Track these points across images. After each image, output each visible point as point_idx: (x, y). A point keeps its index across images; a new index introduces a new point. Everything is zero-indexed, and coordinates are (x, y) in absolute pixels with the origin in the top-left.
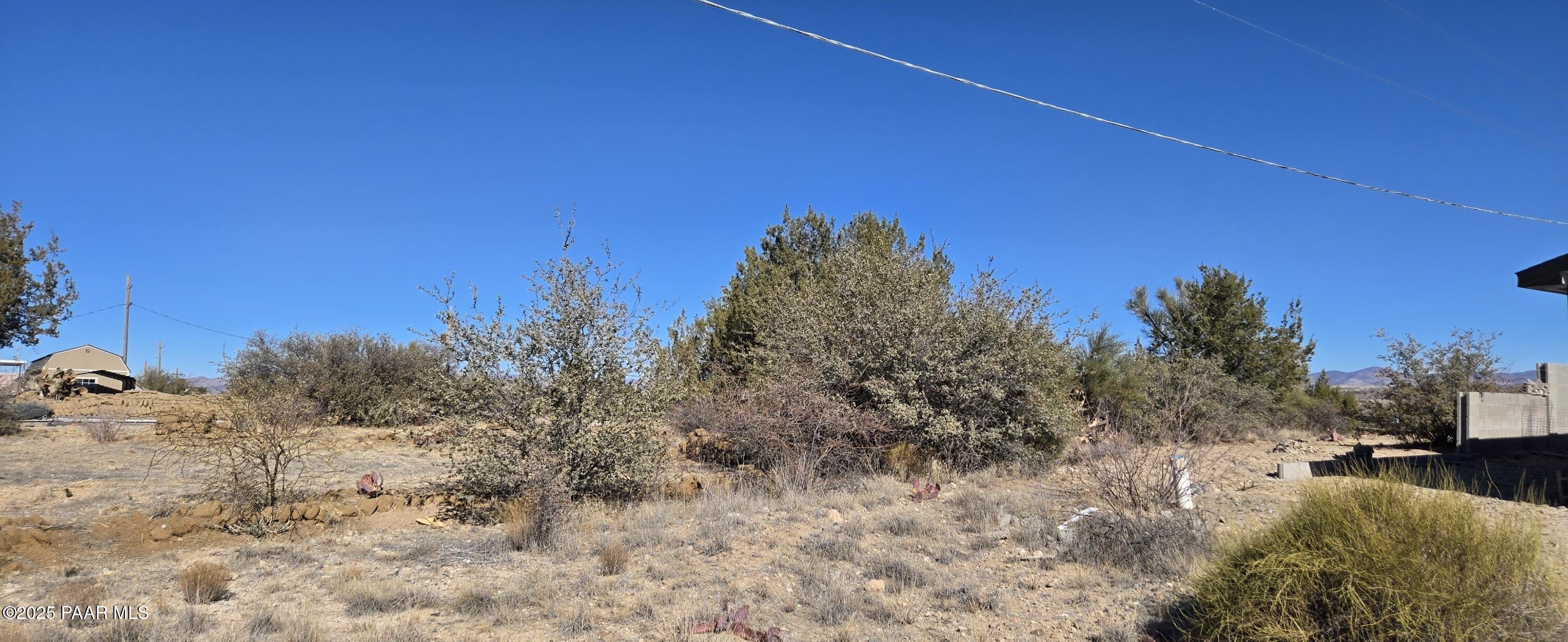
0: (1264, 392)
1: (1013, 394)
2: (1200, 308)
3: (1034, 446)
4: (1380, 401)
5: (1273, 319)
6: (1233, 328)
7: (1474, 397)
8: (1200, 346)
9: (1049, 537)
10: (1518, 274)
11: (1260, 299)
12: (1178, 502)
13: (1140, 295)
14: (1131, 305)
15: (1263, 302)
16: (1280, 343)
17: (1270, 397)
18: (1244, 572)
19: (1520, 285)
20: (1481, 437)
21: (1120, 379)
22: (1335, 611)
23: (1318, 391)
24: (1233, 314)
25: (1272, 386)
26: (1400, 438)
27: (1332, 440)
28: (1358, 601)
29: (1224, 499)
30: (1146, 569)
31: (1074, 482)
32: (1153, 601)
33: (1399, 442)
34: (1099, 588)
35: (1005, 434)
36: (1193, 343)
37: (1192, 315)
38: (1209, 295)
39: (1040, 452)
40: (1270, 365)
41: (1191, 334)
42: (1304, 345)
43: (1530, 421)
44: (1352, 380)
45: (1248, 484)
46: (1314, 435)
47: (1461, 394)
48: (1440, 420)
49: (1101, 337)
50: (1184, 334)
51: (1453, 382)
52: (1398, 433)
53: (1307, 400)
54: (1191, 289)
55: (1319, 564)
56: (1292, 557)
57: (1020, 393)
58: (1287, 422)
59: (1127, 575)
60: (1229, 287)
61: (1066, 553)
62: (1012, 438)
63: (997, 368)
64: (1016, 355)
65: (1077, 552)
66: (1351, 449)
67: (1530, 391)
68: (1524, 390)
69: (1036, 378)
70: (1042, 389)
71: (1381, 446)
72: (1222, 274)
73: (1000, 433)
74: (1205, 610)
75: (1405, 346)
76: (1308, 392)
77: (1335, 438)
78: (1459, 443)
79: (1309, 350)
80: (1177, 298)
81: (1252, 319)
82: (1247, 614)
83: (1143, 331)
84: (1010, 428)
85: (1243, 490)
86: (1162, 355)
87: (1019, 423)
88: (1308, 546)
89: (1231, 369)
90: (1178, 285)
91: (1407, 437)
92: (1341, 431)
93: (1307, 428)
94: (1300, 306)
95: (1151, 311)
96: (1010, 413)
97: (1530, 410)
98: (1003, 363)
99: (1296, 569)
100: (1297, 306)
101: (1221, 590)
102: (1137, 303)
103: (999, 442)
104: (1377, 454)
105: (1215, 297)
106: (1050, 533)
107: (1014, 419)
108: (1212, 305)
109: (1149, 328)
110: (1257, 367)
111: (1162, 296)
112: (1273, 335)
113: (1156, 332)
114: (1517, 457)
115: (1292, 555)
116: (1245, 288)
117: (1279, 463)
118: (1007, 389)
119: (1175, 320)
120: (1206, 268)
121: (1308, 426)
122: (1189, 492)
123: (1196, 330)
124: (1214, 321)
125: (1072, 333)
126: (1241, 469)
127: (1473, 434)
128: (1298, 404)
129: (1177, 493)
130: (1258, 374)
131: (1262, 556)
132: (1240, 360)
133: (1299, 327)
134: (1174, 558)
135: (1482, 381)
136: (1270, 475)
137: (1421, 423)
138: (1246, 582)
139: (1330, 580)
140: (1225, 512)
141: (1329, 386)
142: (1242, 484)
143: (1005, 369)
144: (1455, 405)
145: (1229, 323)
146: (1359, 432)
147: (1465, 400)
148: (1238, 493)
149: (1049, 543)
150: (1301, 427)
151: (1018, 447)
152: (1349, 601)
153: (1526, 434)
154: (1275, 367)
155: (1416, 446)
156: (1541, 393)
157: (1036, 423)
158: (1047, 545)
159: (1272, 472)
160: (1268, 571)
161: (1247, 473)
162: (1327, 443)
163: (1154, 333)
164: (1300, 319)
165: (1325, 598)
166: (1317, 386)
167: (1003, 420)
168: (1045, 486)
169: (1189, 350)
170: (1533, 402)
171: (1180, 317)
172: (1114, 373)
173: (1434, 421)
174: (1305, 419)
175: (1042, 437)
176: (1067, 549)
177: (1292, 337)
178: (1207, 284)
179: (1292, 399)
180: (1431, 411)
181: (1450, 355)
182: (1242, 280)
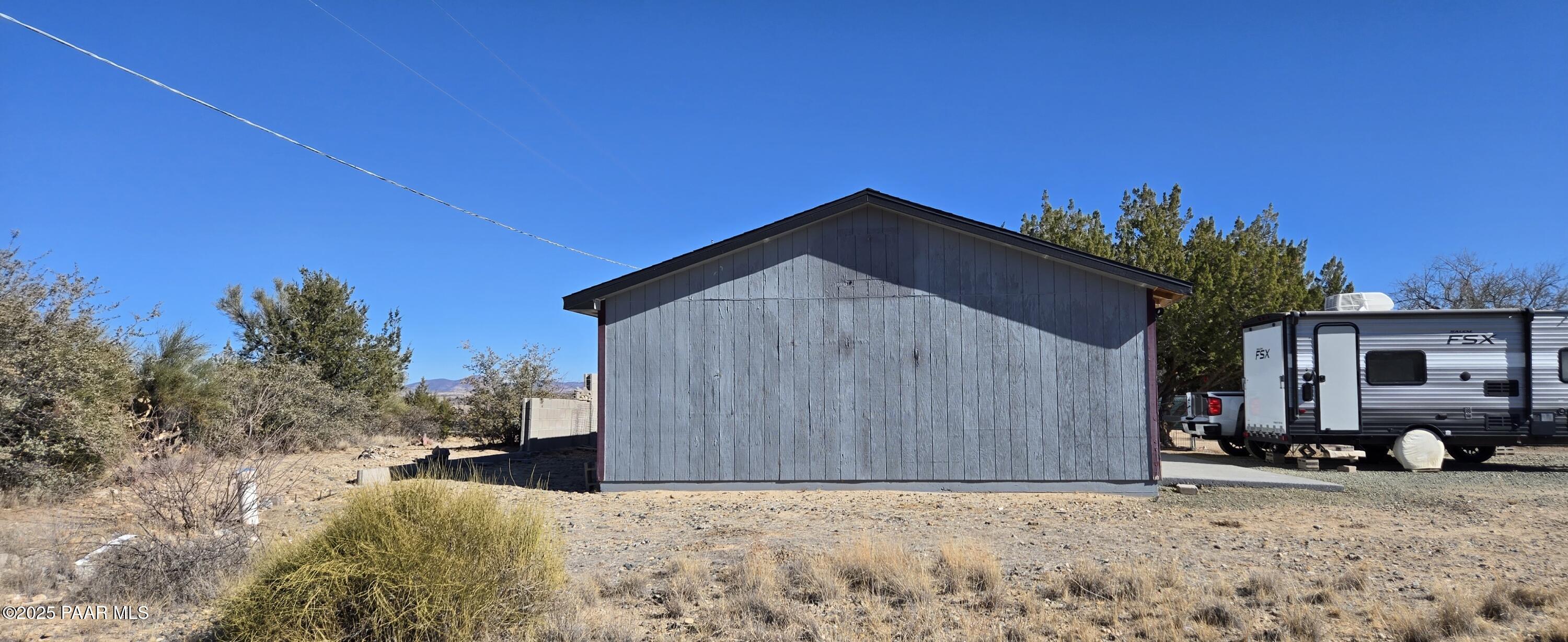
0: (360, 399)
1: (34, 405)
2: (299, 312)
3: (65, 468)
4: (462, 407)
5: (373, 328)
6: (334, 333)
7: (535, 402)
8: (297, 352)
9: (59, 577)
10: (564, 298)
11: (361, 307)
12: (242, 518)
13: (234, 294)
14: (223, 305)
15: (364, 310)
16: (380, 351)
17: (366, 405)
18: (275, 589)
19: (565, 308)
20: (539, 437)
21: (200, 384)
22: (362, 614)
23: (416, 399)
24: (334, 320)
25: (369, 393)
26: (477, 440)
27: (422, 445)
28: (382, 602)
29: (295, 511)
30: (182, 597)
31: (114, 506)
32: (181, 634)
33: (477, 444)
34: (117, 629)
35: (15, 454)
36: (290, 348)
37: (290, 319)
38: (310, 299)
39: (71, 474)
40: (368, 372)
41: (289, 340)
42: (401, 354)
43: (577, 422)
44: (456, 387)
45: (325, 493)
46: (407, 440)
47: (526, 400)
48: (510, 422)
49: (176, 339)
50: (281, 338)
51: (522, 389)
52: (477, 435)
53: (404, 406)
54: (291, 292)
55: (351, 570)
56: (324, 567)
57: (47, 403)
58: (382, 429)
59: (157, 608)
60: (331, 292)
61: (79, 594)
62: (30, 458)
63: (11, 371)
64: (43, 357)
65: (94, 589)
66: (430, 453)
67: (578, 397)
68: (574, 396)
69: (72, 384)
70: (79, 397)
71: (459, 449)
72: (324, 279)
73: (11, 453)
74: (229, 635)
75: (486, 358)
76: (407, 400)
77: (425, 443)
78: (522, 443)
79: (406, 359)
80: (276, 300)
81: (351, 327)
82: (273, 633)
83: (236, 334)
84: (27, 446)
85: (319, 499)
86: (255, 360)
87: (42, 439)
88: (342, 552)
89: (328, 375)
90: (278, 287)
91: (483, 439)
92: (431, 436)
93: (401, 434)
94: (398, 317)
95: (247, 312)
96: (29, 428)
97: (578, 412)
98: (22, 365)
99: (327, 578)
100: (397, 315)
101: (249, 610)
102: (230, 302)
103: (10, 464)
104: (453, 456)
105: (316, 301)
106: (61, 572)
107: (34, 434)
108: (312, 310)
109: (242, 331)
110: (355, 375)
111: (259, 297)
112: (373, 343)
113: (249, 337)
114: (565, 453)
115: (324, 565)
116: (348, 295)
117: (360, 469)
118: (26, 397)
119: (270, 324)
120: (306, 271)
121: (402, 431)
122: (255, 506)
123: (294, 335)
124: (314, 326)
125: (124, 332)
126: (318, 478)
127: (532, 435)
128: (395, 411)
129: (241, 507)
130: (356, 381)
131: (295, 568)
132: (339, 367)
133: (398, 337)
134: (216, 582)
135: (543, 389)
136: (349, 482)
137: (494, 426)
138: (275, 597)
139: (360, 585)
140: (293, 523)
141: (427, 394)
142: (319, 493)
143: (22, 372)
144: (521, 410)
145: (329, 329)
146: (443, 435)
147: (528, 404)
148: (311, 503)
149: (57, 583)
150: (395, 433)
151: (40, 469)
152: (374, 603)
153: (573, 434)
154: (373, 374)
155: (490, 446)
156: (586, 398)
157: (68, 439)
158: (54, 587)
159: (352, 479)
160: (298, 584)
161: (327, 482)
162: (416, 447)
163: (247, 336)
164: (399, 329)
165: (353, 603)
166: (417, 393)
167: (17, 435)
168: (73, 514)
169: (284, 356)
170: (580, 406)
171: (276, 319)
172: (189, 379)
173: (505, 424)
174: (399, 424)
175: (75, 456)
176: (80, 589)
177: (390, 345)
178: (307, 288)
179: (388, 406)
180: (503, 414)
181: (520, 366)
182: (345, 286)
